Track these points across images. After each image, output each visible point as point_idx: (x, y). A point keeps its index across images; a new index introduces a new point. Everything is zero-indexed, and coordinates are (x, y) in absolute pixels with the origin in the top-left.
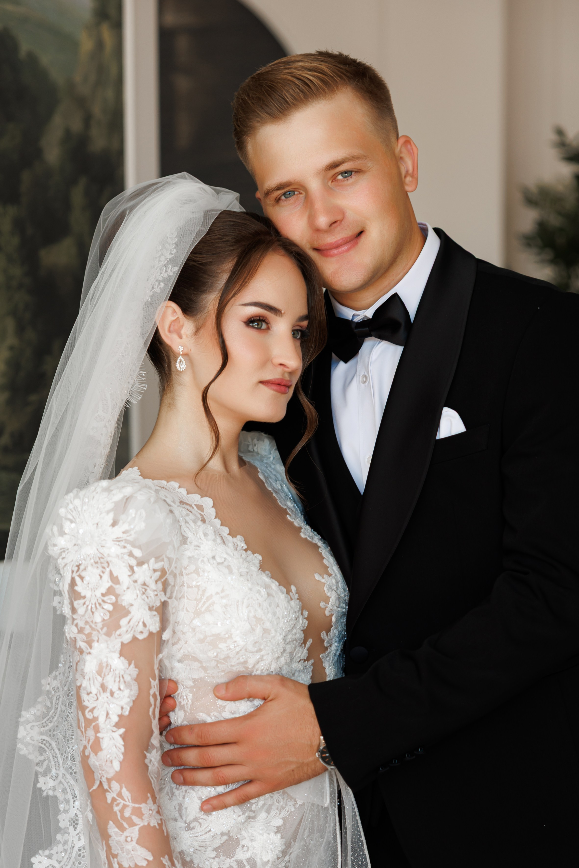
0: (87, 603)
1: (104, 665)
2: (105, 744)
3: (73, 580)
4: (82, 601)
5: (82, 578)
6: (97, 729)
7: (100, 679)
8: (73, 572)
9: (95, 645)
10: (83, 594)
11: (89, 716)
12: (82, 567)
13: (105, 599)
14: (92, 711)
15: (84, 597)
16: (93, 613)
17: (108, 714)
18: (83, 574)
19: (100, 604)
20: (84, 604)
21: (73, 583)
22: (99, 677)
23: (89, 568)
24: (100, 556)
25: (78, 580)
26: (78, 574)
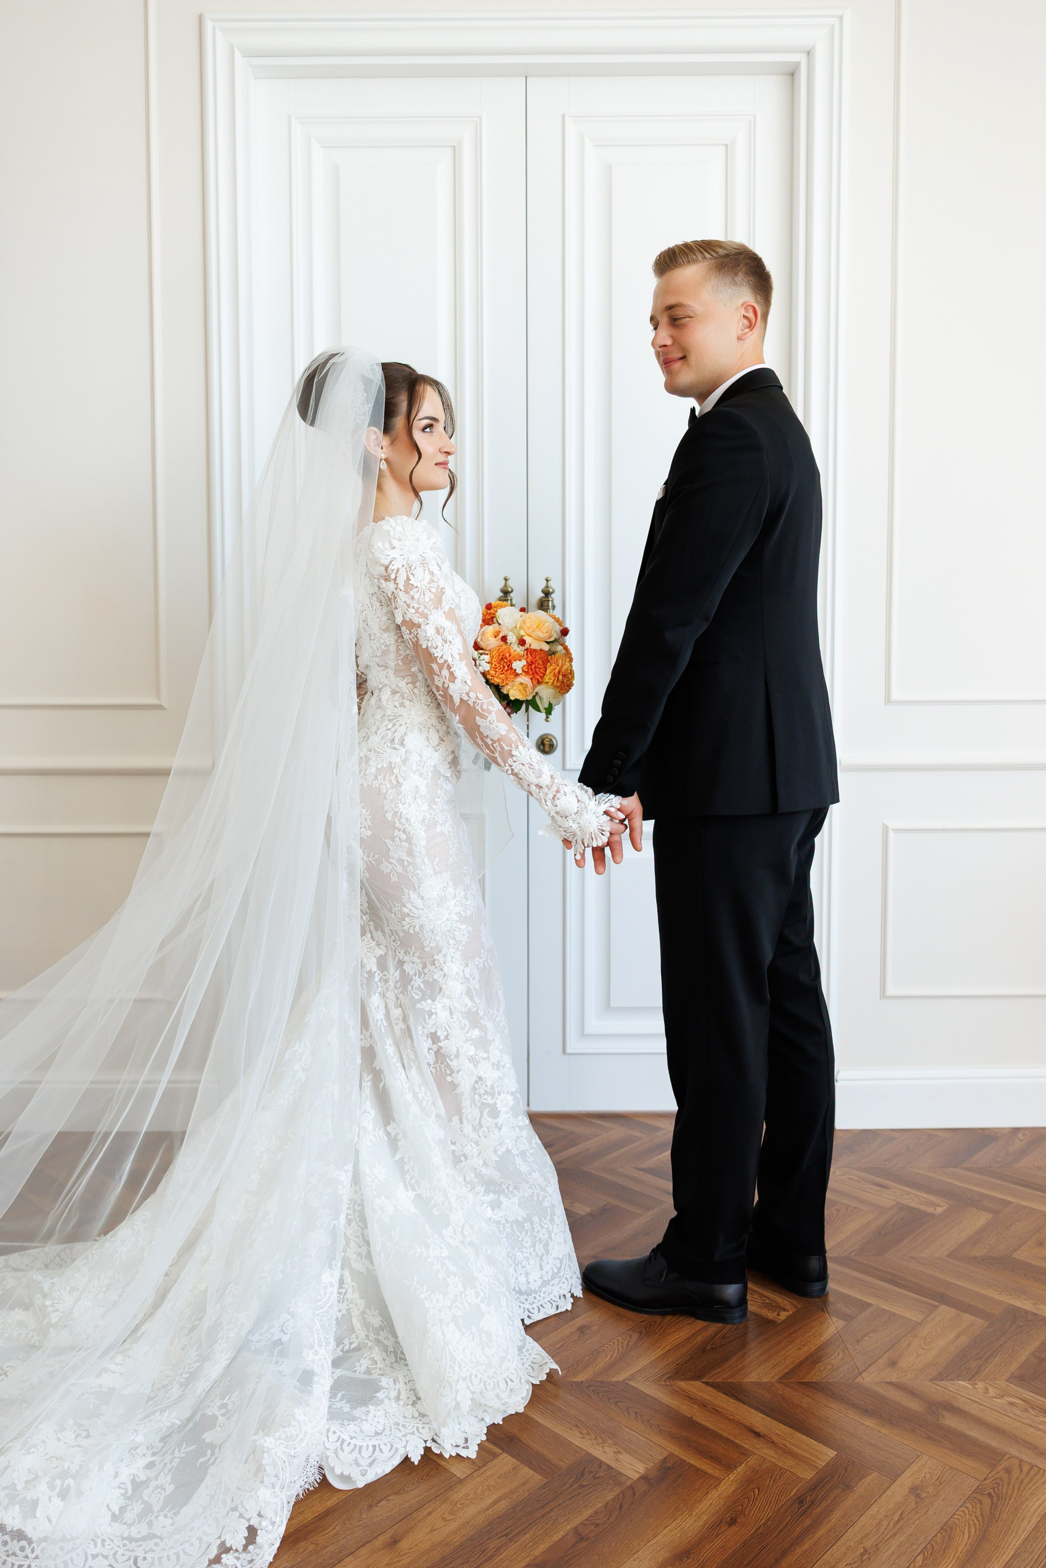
0: (420, 590)
1: (439, 627)
2: (458, 674)
3: (408, 577)
4: (416, 590)
5: (413, 575)
6: (449, 667)
7: (439, 637)
8: (407, 572)
9: (429, 617)
10: (415, 586)
11: (441, 661)
12: (413, 568)
13: (431, 585)
14: (442, 657)
15: (417, 587)
16: (424, 594)
17: (452, 655)
18: (414, 573)
19: (428, 589)
20: (418, 590)
21: (408, 579)
22: (438, 636)
23: (418, 568)
24: (423, 559)
25: (411, 576)
26: (411, 572)
